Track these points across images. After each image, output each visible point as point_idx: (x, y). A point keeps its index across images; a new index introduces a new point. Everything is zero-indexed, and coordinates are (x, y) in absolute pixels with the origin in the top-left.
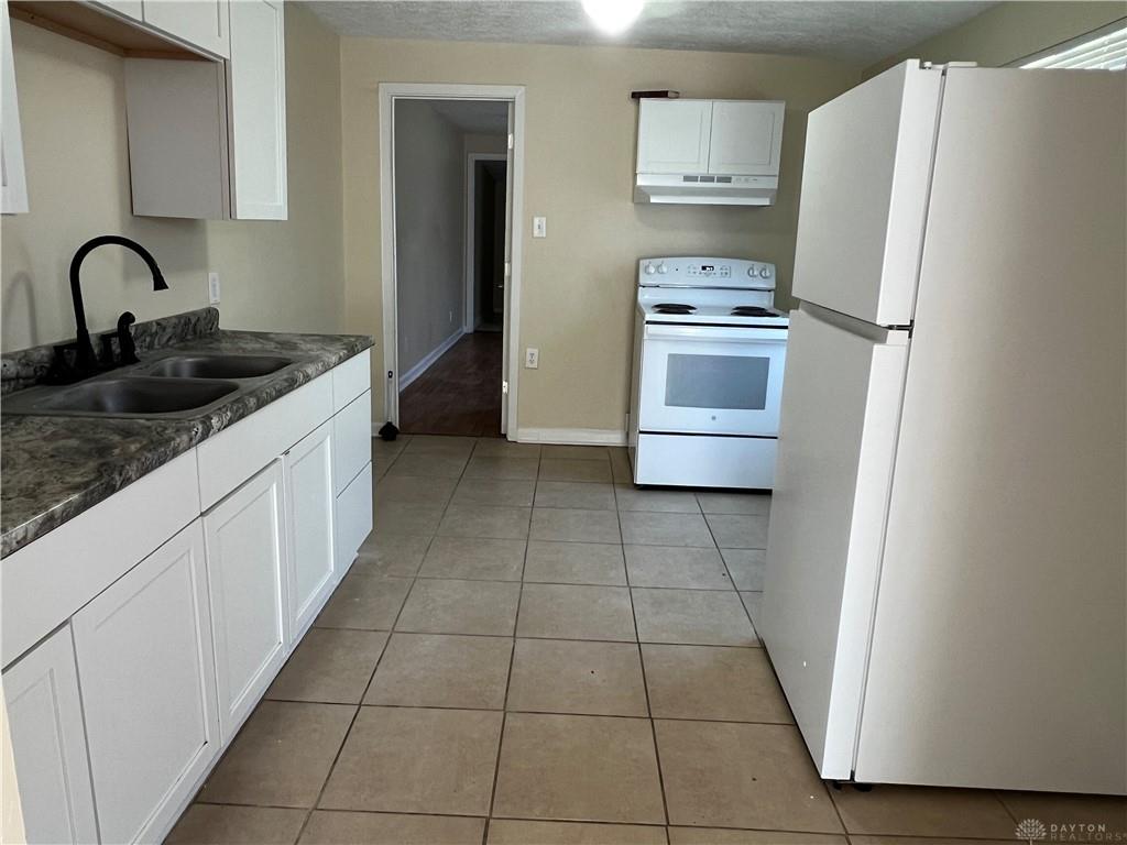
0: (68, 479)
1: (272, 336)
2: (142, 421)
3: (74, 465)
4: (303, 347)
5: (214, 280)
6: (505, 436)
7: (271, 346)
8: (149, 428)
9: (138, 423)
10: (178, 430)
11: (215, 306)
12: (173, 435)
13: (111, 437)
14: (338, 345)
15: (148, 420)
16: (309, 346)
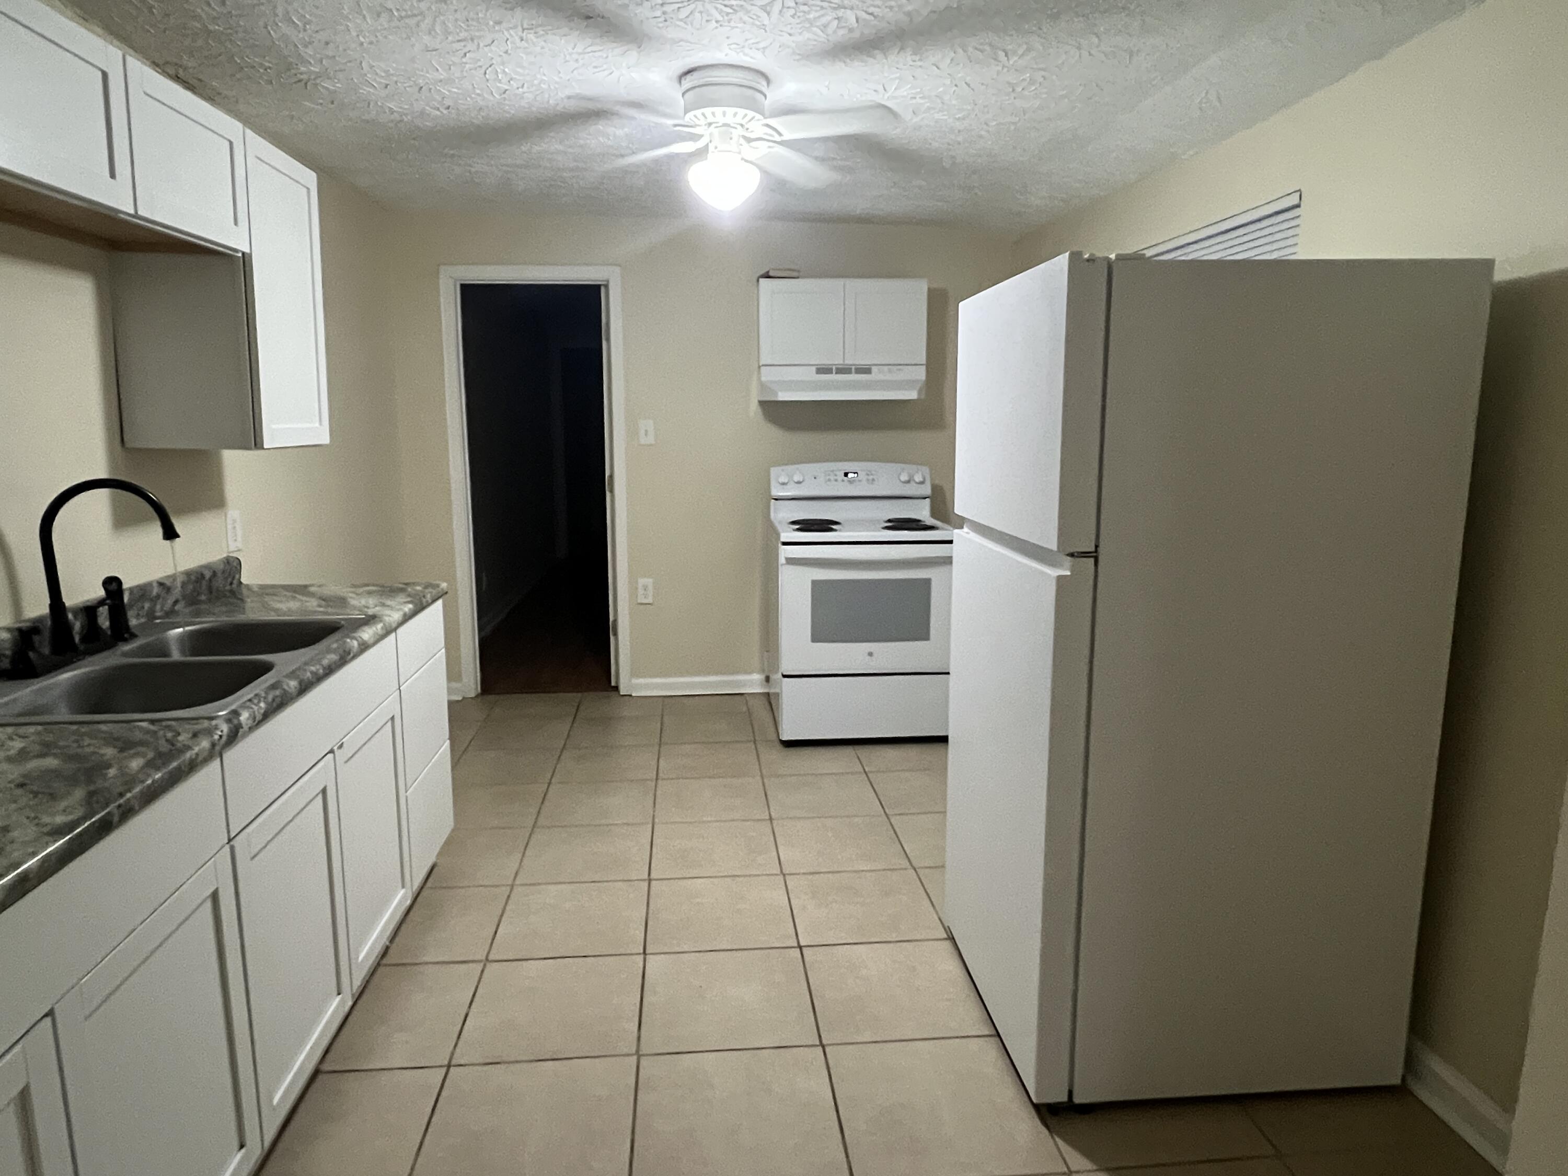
0: (46, 819)
1: (312, 589)
2: (144, 724)
3: (53, 797)
4: (354, 602)
5: (234, 521)
6: (616, 688)
7: (312, 604)
8: (155, 732)
9: (141, 728)
10: (195, 735)
11: (235, 555)
12: (190, 743)
13: (102, 752)
14: (401, 598)
15: (152, 722)
16: (363, 602)
